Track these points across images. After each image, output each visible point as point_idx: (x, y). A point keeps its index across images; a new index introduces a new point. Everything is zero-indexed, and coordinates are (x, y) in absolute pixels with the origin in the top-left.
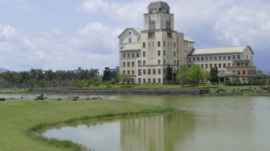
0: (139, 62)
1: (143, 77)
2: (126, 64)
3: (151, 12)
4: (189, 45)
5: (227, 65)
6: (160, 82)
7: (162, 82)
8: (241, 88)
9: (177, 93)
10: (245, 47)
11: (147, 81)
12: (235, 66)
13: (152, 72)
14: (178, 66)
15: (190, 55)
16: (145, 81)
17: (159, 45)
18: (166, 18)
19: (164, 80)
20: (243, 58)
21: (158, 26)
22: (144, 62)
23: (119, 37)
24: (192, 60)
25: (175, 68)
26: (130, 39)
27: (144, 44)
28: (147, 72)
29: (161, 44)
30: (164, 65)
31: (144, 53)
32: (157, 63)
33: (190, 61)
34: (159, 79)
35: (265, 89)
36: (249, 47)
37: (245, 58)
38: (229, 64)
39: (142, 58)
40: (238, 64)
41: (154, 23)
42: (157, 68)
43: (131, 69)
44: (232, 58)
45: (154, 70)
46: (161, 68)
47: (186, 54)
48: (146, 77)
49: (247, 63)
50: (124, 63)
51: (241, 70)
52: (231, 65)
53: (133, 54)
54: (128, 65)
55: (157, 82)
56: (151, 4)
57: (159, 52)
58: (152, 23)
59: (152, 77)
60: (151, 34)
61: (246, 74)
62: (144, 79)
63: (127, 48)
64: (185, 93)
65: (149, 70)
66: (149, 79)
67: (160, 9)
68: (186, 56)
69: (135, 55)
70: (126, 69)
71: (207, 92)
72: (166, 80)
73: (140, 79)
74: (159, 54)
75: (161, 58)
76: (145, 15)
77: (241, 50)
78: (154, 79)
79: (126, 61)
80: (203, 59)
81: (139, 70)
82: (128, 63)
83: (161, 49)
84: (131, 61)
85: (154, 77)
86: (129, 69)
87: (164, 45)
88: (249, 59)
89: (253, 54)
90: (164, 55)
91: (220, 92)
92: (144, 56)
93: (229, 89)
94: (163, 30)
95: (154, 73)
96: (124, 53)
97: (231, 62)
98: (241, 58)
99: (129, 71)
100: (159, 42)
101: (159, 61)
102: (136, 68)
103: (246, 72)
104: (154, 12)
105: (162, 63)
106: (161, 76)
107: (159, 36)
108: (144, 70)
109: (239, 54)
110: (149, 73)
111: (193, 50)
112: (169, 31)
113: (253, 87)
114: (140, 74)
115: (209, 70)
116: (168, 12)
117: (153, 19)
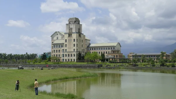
0: (63, 50)
1: (65, 58)
3: (70, 23)
4: (88, 42)
5: (108, 53)
6: (74, 61)
7: (76, 61)
8: (118, 64)
10: (117, 43)
11: (67, 60)
12: (112, 53)
13: (70, 55)
14: (84, 52)
15: (88, 47)
16: (66, 61)
17: (74, 41)
18: (78, 26)
20: (116, 49)
21: (74, 31)
22: (66, 50)
23: (51, 36)
24: (89, 49)
25: (82, 53)
26: (57, 38)
27: (66, 40)
28: (67, 55)
29: (76, 40)
30: (77, 51)
31: (66, 45)
33: (88, 50)
34: (74, 59)
35: (131, 65)
36: (119, 43)
37: (117, 49)
38: (109, 52)
39: (65, 48)
40: (114, 52)
41: (72, 29)
42: (73, 53)
43: (58, 53)
44: (110, 48)
46: (75, 53)
48: (67, 58)
49: (118, 51)
51: (116, 55)
52: (110, 53)
53: (59, 45)
56: (70, 19)
58: (71, 29)
59: (70, 58)
60: (70, 35)
61: (118, 57)
62: (66, 59)
63: (56, 42)
64: (90, 67)
65: (69, 55)
66: (69, 59)
67: (75, 22)
68: (86, 47)
69: (61, 46)
70: (56, 54)
71: (101, 66)
72: (78, 60)
73: (63, 59)
74: (74, 46)
76: (67, 24)
77: (115, 44)
78: (71, 59)
79: (55, 49)
80: (95, 49)
81: (63, 55)
82: (57, 50)
83: (75, 43)
84: (58, 49)
85: (71, 58)
86: (57, 54)
87: (77, 41)
88: (119, 49)
89: (121, 47)
90: (77, 46)
91: (108, 66)
92: (66, 46)
93: (112, 65)
94: (77, 33)
95: (72, 56)
96: (54, 45)
97: (110, 51)
100: (74, 39)
101: (74, 49)
102: (61, 53)
103: (118, 56)
105: (76, 51)
106: (75, 58)
107: (74, 36)
108: (66, 55)
109: (114, 47)
110: (69, 56)
111: (90, 44)
112: (79, 33)
113: (124, 64)
114: (63, 56)
115: (100, 55)
116: (79, 23)
117: (71, 27)
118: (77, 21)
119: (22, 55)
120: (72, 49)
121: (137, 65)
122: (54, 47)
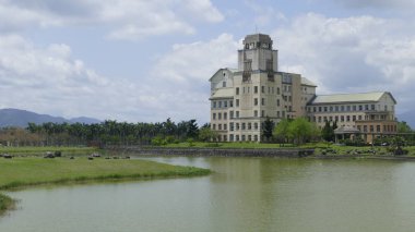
0: (232, 113)
1: (235, 133)
2: (217, 116)
3: (247, 48)
4: (309, 90)
5: (357, 119)
6: (256, 139)
7: (259, 140)
8: (360, 149)
9: (270, 154)
10: (381, 94)
11: (240, 138)
12: (368, 119)
13: (247, 126)
14: (282, 119)
15: (309, 104)
16: (238, 139)
17: (256, 91)
18: (266, 55)
19: (262, 137)
20: (380, 108)
21: (255, 67)
22: (238, 112)
23: (211, 80)
24: (312, 110)
26: (224, 83)
27: (238, 89)
29: (259, 89)
30: (262, 116)
31: (238, 101)
32: (253, 115)
33: (309, 112)
34: (256, 136)
36: (389, 94)
37: (383, 109)
38: (360, 117)
39: (235, 109)
40: (373, 116)
41: (250, 62)
42: (253, 121)
43: (222, 122)
44: (364, 108)
45: (250, 124)
46: (258, 121)
47: (304, 103)
48: (239, 133)
49: (384, 115)
50: (214, 114)
51: (375, 125)
52: (363, 119)
53: (226, 103)
54: (220, 117)
55: (253, 139)
56: (248, 38)
57: (256, 100)
58: (248, 62)
59: (247, 133)
60: (246, 76)
61: (381, 131)
62: (238, 136)
63: (219, 94)
65: (244, 124)
66: (243, 136)
67: (259, 45)
68: (304, 105)
69: (228, 104)
70: (217, 122)
71: (310, 153)
72: (265, 137)
73: (232, 136)
74: (256, 103)
75: (258, 108)
76: (240, 51)
77: (376, 97)
78: (250, 136)
79: (217, 112)
81: (231, 124)
82: (220, 114)
83: (258, 96)
84: (223, 112)
85: (249, 133)
86: (220, 122)
87: (263, 91)
88: (389, 109)
89: (395, 102)
90: (263, 104)
91: (328, 154)
92: (238, 104)
93: (343, 150)
94: (261, 71)
95: (250, 128)
96: (216, 102)
97: (363, 114)
98: (377, 109)
99: (220, 125)
100: (256, 88)
101: (256, 112)
102: (228, 121)
103: (382, 128)
104: (251, 47)
105: (259, 115)
106: (258, 132)
107: (256, 79)
108: (238, 124)
109: (373, 103)
110: (244, 128)
111: (315, 97)
112: (270, 71)
114: (232, 129)
115: (323, 124)
116: (270, 48)
117: (249, 57)
118: (264, 42)
120: (250, 109)
121: (407, 152)
122: (214, 106)
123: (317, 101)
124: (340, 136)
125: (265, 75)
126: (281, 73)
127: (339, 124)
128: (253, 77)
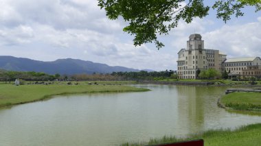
0: (185, 67)
1: (186, 75)
3: (190, 40)
4: (223, 57)
6: (194, 78)
10: (255, 58)
11: (188, 78)
13: (190, 72)
17: (194, 58)
18: (199, 43)
19: (196, 77)
21: (193, 48)
22: (187, 67)
23: (178, 53)
24: (224, 65)
27: (187, 57)
32: (192, 68)
36: (259, 57)
37: (255, 64)
39: (186, 65)
40: (250, 68)
41: (192, 46)
42: (193, 71)
44: (247, 64)
46: (195, 70)
47: (220, 62)
50: (179, 68)
52: (246, 69)
55: (192, 78)
56: (191, 36)
58: (190, 46)
59: (190, 75)
60: (190, 52)
63: (181, 59)
67: (195, 39)
69: (184, 63)
70: (180, 71)
71: (213, 84)
73: (184, 77)
75: (194, 65)
76: (188, 42)
77: (252, 59)
82: (181, 68)
83: (194, 60)
84: (182, 66)
87: (197, 58)
88: (259, 64)
90: (196, 63)
91: (221, 84)
94: (196, 49)
96: (180, 63)
97: (246, 67)
100: (194, 56)
102: (183, 71)
104: (192, 40)
105: (195, 68)
106: (195, 75)
107: (194, 53)
108: (187, 72)
111: (226, 59)
112: (200, 49)
116: (200, 40)
117: (191, 44)
118: (197, 37)
119: (162, 72)
120: (191, 66)
121: (257, 83)
122: (178, 65)
123: (226, 61)
124: (230, 77)
125: (198, 51)
126: (205, 50)
127: (231, 71)
128: (192, 52)
